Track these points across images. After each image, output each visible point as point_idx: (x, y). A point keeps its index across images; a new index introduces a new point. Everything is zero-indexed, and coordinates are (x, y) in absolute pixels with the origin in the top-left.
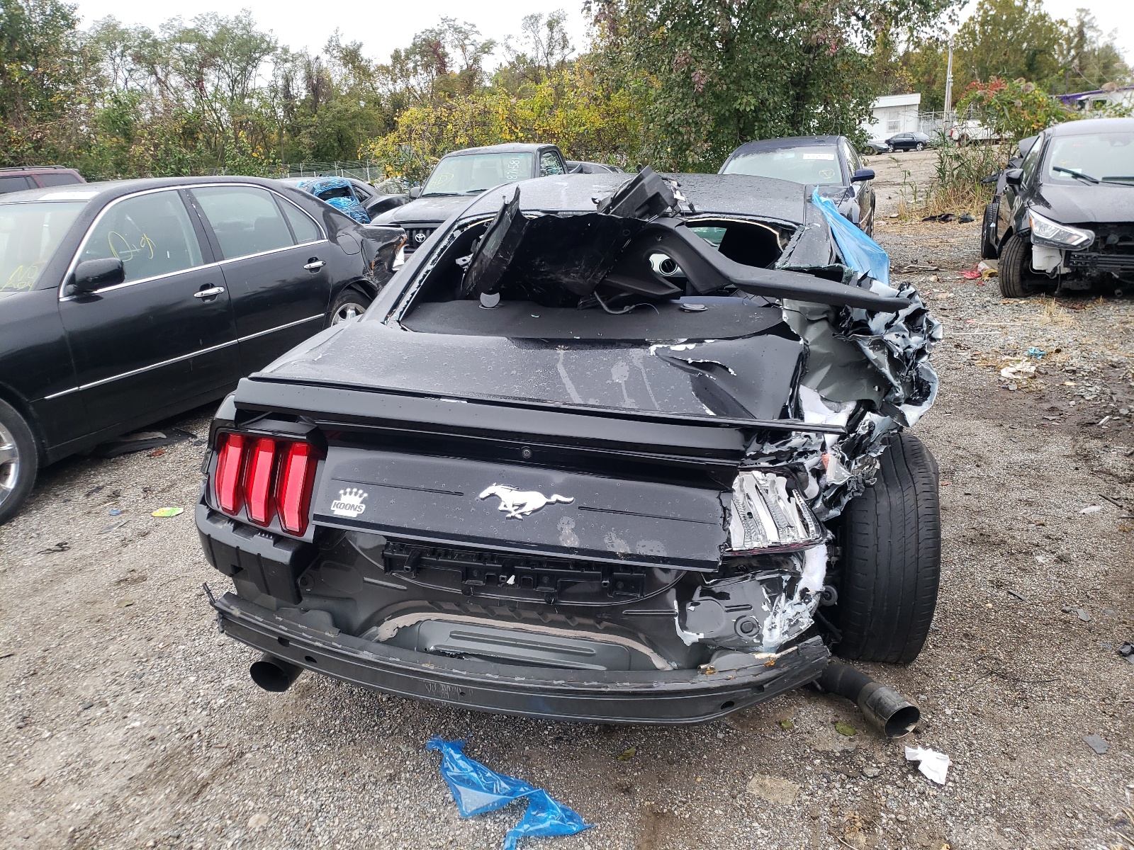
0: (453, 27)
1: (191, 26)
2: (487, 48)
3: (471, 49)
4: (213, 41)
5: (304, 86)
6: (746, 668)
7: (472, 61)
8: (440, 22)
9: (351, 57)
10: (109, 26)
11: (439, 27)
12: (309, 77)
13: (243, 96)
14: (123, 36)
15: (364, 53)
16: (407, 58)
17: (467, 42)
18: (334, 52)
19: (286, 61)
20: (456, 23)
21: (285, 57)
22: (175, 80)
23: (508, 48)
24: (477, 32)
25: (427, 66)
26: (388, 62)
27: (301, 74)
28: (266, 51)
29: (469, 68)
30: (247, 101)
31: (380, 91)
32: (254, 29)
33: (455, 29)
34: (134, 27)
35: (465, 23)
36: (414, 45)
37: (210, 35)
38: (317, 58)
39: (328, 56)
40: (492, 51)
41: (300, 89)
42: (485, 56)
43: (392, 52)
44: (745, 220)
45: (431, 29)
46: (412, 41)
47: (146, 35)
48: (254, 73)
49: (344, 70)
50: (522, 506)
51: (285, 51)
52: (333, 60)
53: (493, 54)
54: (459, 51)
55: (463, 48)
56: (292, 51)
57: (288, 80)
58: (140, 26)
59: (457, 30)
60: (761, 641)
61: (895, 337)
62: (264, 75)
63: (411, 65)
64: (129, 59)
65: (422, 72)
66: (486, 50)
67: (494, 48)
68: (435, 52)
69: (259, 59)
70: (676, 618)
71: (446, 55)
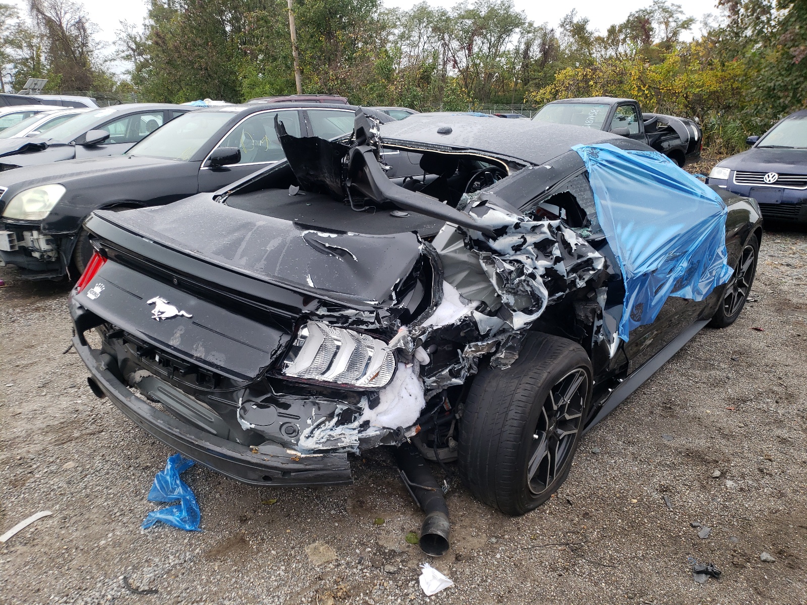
0: (662, 7)
1: (471, 7)
2: (686, 25)
3: (673, 24)
4: (484, 18)
5: (539, 49)
6: (278, 457)
7: (671, 34)
8: (652, 4)
9: (579, 30)
10: (423, 8)
11: (651, 8)
12: (543, 44)
13: (496, 55)
14: (429, 14)
15: (589, 28)
16: (620, 31)
17: (670, 19)
18: (567, 26)
19: (529, 32)
20: (666, 4)
21: (530, 29)
22: (455, 44)
23: (706, 24)
24: (681, 12)
25: (634, 38)
26: (604, 34)
27: (538, 42)
28: (517, 26)
29: (669, 39)
30: (498, 59)
31: (594, 56)
32: (511, 10)
33: (663, 10)
34: (437, 9)
35: (673, 5)
36: (628, 21)
37: (483, 14)
38: (552, 30)
39: (562, 30)
40: (691, 27)
41: (536, 52)
42: (683, 30)
43: (609, 27)
44: (493, 157)
45: (644, 9)
46: (627, 18)
47: (444, 13)
48: (507, 39)
49: (572, 40)
50: (162, 313)
51: (531, 25)
52: (565, 31)
53: (690, 29)
54: (663, 26)
55: (667, 24)
56: (535, 25)
57: (528, 45)
58: (440, 8)
59: (665, 10)
60: (298, 442)
61: (525, 258)
62: (513, 42)
63: (622, 37)
64: (430, 29)
65: (630, 43)
66: (686, 26)
67: (693, 25)
68: (643, 27)
69: (511, 30)
70: (238, 410)
71: (652, 29)
